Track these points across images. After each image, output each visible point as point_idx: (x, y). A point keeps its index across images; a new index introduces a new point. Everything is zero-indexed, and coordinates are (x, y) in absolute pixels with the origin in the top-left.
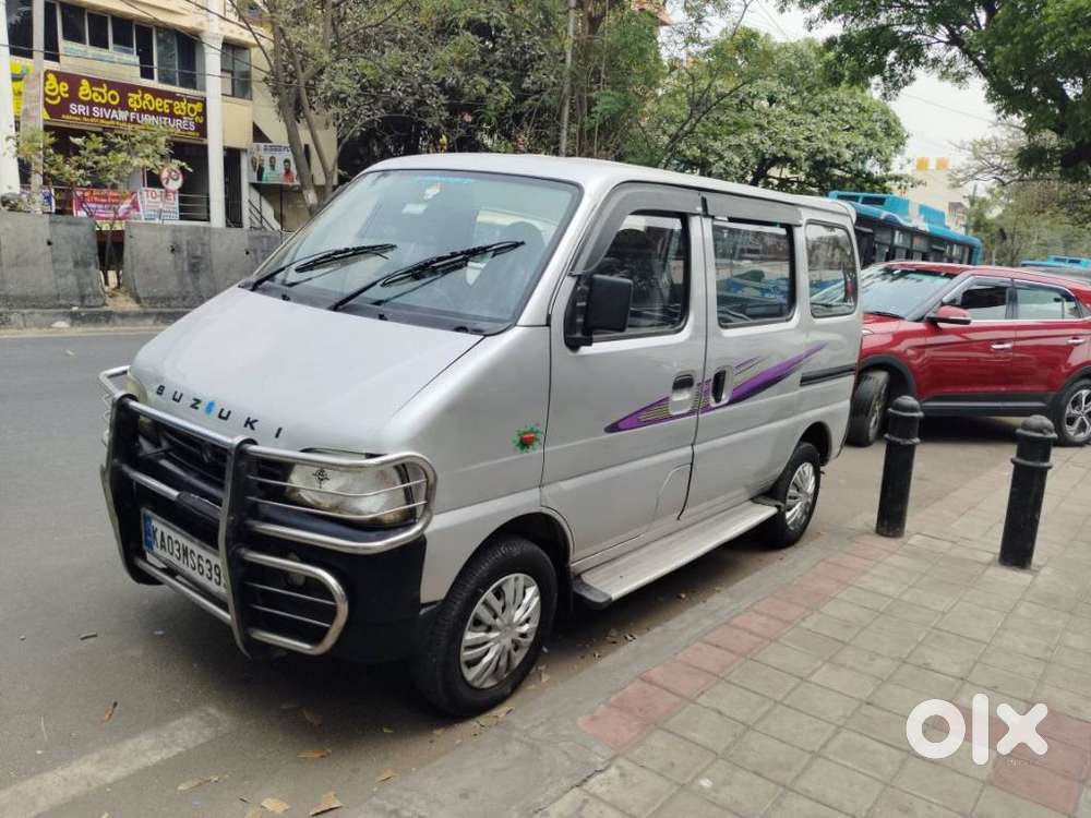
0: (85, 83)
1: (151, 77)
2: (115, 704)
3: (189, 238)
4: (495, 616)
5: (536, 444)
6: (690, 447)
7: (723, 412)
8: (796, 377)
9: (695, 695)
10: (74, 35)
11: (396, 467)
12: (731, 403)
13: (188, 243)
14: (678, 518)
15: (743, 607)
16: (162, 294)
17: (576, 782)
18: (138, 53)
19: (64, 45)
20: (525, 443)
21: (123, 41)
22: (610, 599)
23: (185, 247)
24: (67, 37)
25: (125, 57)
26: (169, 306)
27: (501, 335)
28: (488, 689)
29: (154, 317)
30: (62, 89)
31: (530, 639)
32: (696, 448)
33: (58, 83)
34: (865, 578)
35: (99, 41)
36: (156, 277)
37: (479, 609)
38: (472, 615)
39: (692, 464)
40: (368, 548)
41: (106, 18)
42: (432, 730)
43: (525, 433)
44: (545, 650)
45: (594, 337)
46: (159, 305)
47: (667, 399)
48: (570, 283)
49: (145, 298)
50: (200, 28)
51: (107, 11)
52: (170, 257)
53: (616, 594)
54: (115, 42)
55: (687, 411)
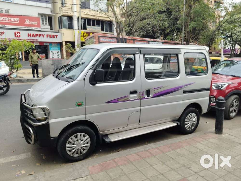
0: (91, 33)
1: (103, 31)
2: (16, 150)
4: (75, 142)
5: (82, 105)
6: (139, 107)
7: (151, 99)
8: (182, 91)
9: (120, 165)
10: (89, 25)
11: (42, 109)
12: (153, 97)
14: (139, 124)
15: (155, 147)
17: (74, 179)
18: (101, 27)
19: (87, 26)
20: (79, 105)
21: (98, 24)
22: (111, 141)
24: (88, 25)
25: (99, 28)
27: (72, 82)
28: (75, 157)
30: (87, 35)
31: (88, 148)
32: (141, 108)
33: (86, 34)
34: (198, 144)
35: (94, 25)
37: (70, 140)
38: (68, 141)
39: (140, 111)
40: (37, 124)
41: (95, 21)
42: (62, 163)
43: (78, 103)
44: (101, 151)
45: (97, 82)
47: (128, 96)
48: (91, 71)
50: (112, 20)
51: (95, 19)
53: (113, 140)
54: (97, 25)
55: (136, 99)
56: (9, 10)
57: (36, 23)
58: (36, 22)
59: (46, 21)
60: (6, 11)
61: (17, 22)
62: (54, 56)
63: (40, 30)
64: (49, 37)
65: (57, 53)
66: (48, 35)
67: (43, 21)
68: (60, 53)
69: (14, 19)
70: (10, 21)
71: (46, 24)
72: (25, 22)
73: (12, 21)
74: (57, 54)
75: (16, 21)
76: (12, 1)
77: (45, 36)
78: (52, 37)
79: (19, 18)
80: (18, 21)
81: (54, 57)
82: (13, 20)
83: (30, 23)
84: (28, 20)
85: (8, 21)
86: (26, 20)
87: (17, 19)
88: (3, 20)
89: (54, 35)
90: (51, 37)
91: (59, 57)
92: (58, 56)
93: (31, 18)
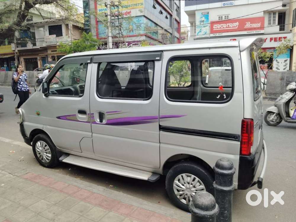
3: (288, 75)
12: (106, 124)
13: (287, 77)
16: (274, 92)
22: (62, 161)
23: (285, 78)
26: (275, 96)
29: (269, 99)
36: (273, 87)
46: (272, 95)
47: (76, 115)
49: (268, 93)
52: (280, 81)
55: (85, 121)
56: (229, 15)
57: (258, 25)
58: (258, 23)
59: (274, 20)
60: (225, 17)
61: (236, 27)
62: (279, 66)
63: (263, 33)
64: (273, 41)
65: (284, 62)
66: (273, 38)
67: (270, 20)
68: (288, 62)
69: (233, 24)
70: (228, 27)
71: (274, 23)
72: (245, 26)
73: (230, 27)
74: (284, 64)
75: (234, 27)
76: (233, 4)
77: (268, 40)
78: (278, 40)
79: (238, 23)
80: (237, 25)
81: (279, 68)
82: (231, 25)
83: (251, 26)
84: (249, 23)
85: (227, 27)
86: (246, 23)
87: (236, 23)
88: (221, 27)
89: (282, 37)
90: (276, 40)
91: (287, 67)
92: (285, 65)
93: (253, 20)
